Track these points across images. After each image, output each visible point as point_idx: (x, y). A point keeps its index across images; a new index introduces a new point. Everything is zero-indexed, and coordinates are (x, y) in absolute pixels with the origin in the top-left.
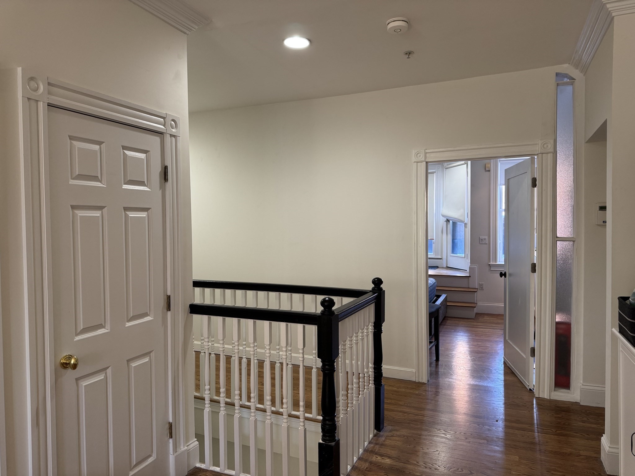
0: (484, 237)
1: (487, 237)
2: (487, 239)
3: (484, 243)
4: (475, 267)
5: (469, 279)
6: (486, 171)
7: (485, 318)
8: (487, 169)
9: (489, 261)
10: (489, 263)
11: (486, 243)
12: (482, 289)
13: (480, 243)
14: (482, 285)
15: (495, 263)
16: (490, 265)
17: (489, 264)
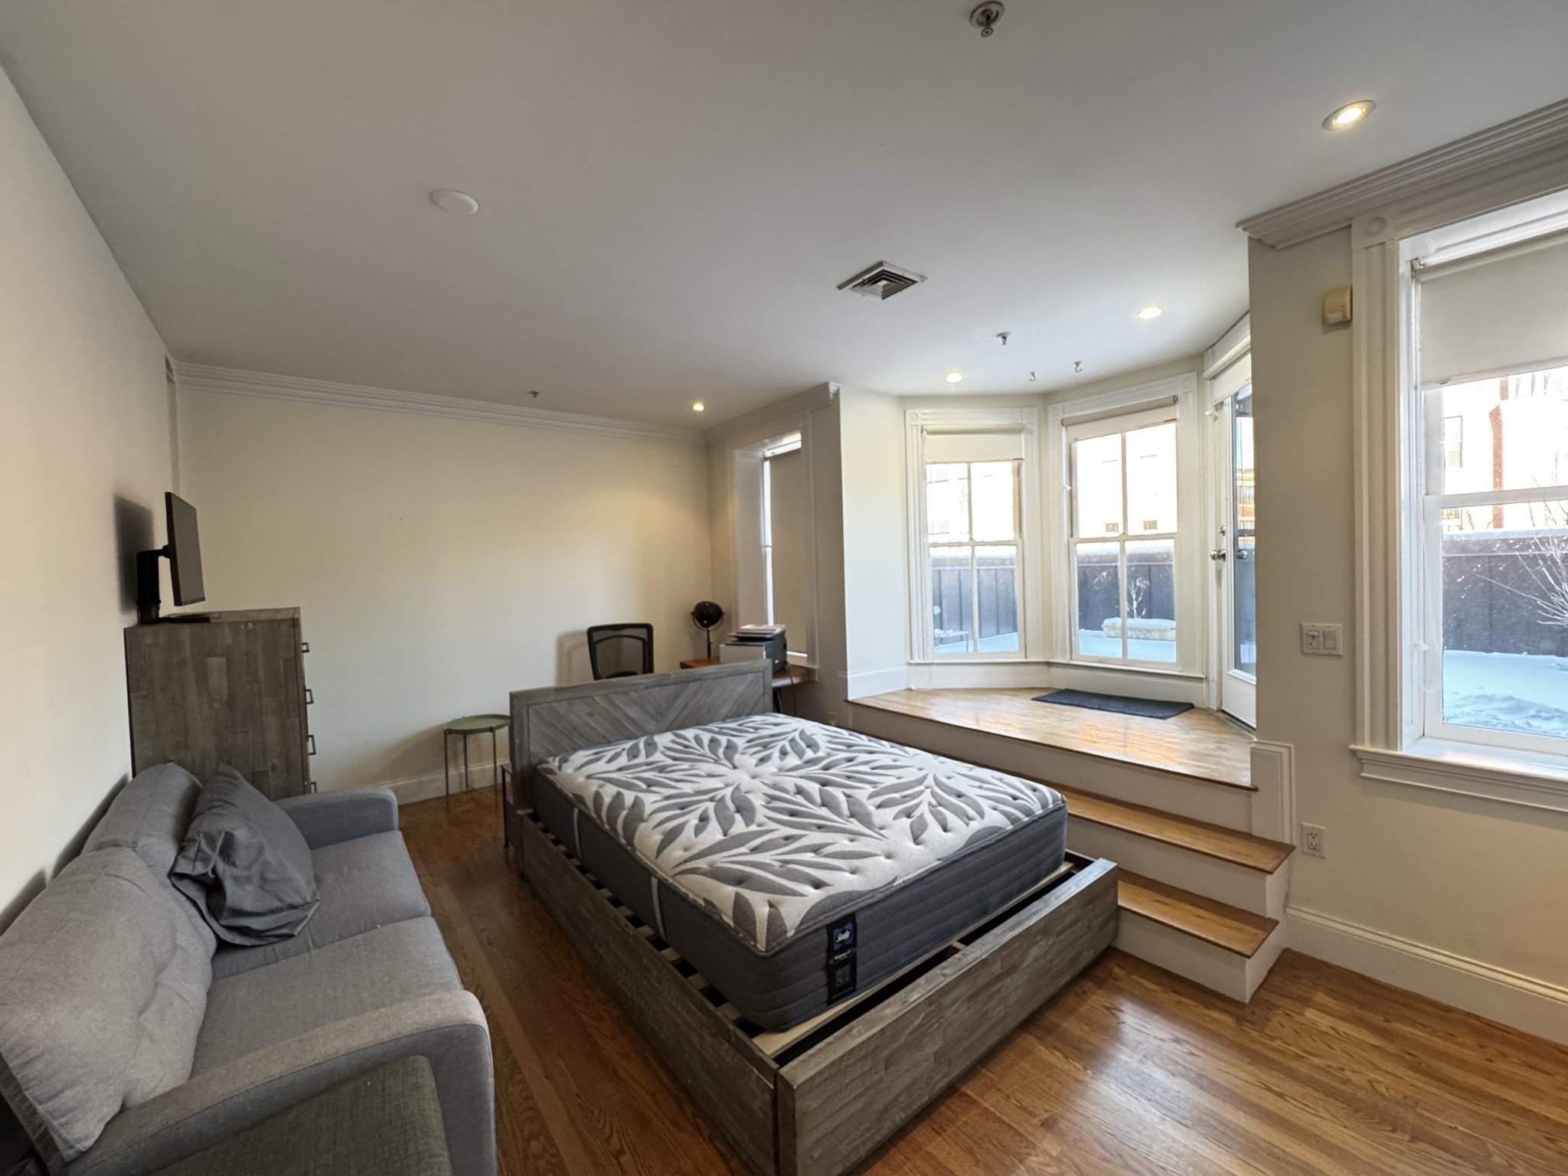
0: (1322, 625)
1: (1338, 627)
2: (1340, 637)
3: (1326, 652)
4: (1281, 754)
5: (1250, 796)
6: (1329, 326)
7: (1310, 1014)
8: (1334, 317)
9: (1354, 733)
10: (1352, 747)
11: (1333, 652)
12: (1316, 853)
13: (1306, 651)
14: (1313, 834)
15: (1388, 747)
16: (1359, 755)
17: (1354, 752)
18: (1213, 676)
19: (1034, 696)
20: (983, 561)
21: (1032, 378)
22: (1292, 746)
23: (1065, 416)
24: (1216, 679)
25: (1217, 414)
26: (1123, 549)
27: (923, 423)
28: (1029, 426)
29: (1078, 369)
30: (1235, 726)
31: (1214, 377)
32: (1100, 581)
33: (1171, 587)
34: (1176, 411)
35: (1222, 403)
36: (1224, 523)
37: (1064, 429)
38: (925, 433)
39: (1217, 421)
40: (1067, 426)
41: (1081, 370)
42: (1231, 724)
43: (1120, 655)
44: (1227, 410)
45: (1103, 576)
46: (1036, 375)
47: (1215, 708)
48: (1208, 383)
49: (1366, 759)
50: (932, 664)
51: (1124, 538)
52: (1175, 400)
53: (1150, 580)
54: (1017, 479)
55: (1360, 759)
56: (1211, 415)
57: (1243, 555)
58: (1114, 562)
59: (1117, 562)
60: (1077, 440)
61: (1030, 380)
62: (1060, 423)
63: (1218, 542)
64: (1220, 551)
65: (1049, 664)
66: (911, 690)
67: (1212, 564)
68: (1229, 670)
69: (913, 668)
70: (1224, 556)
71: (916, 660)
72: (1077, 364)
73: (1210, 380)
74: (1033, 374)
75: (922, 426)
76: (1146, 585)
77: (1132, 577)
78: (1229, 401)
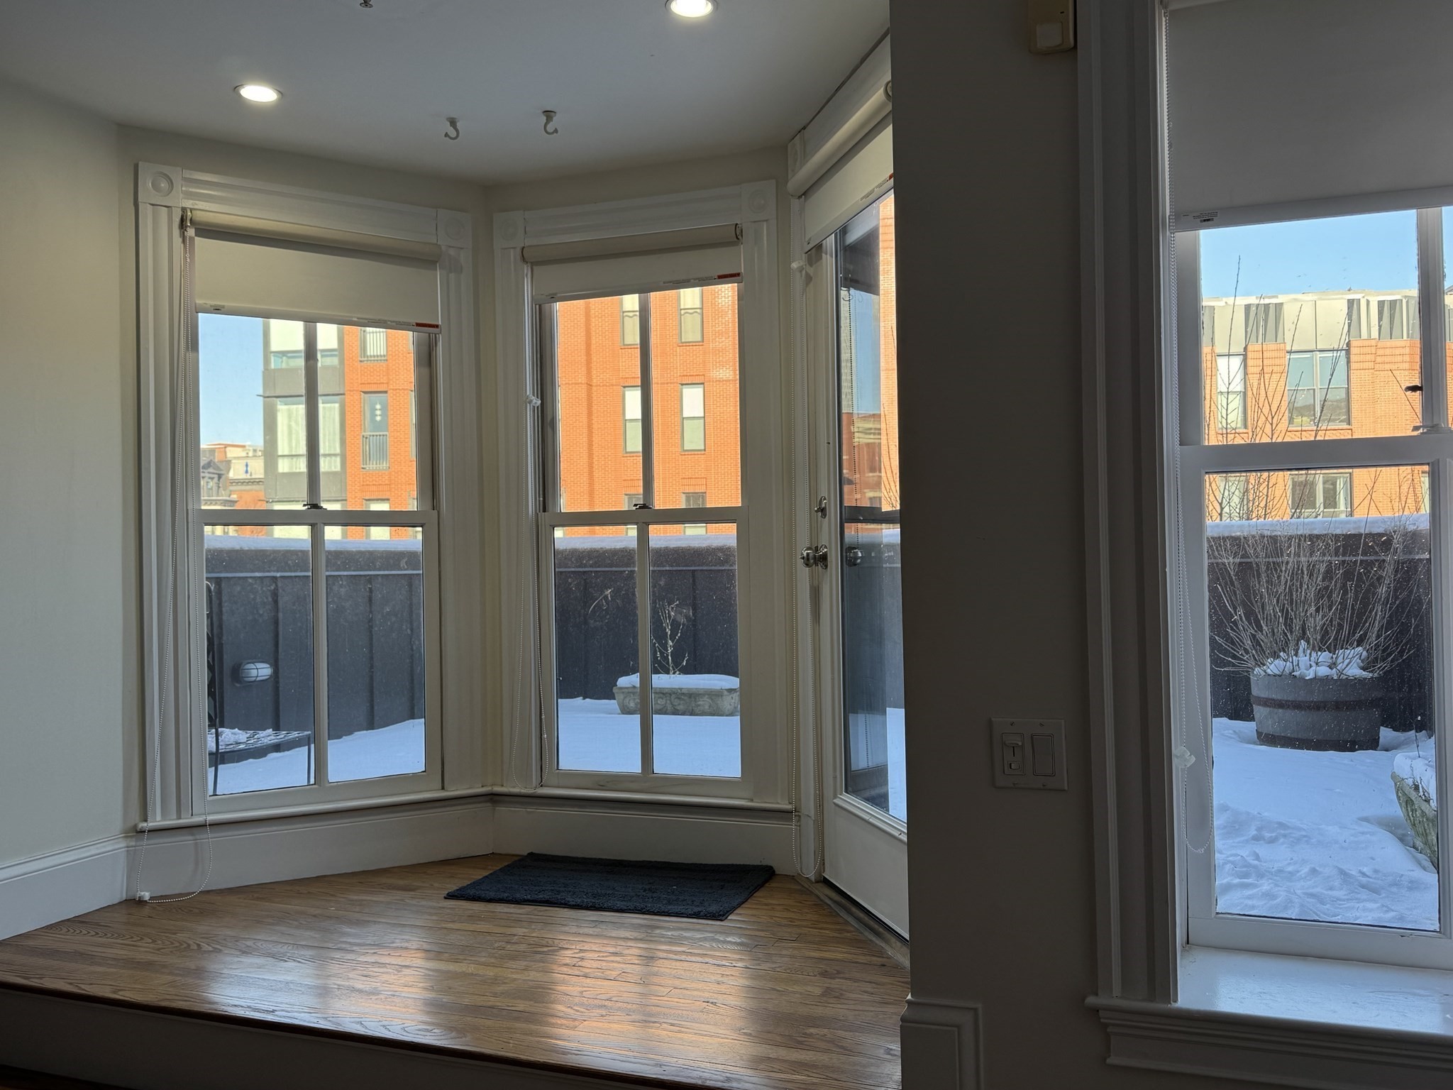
0: (1029, 723)
1: (1058, 726)
2: (1062, 749)
3: (1037, 782)
4: (959, 1026)
9: (1093, 969)
10: (1091, 1000)
11: (1050, 783)
13: (1001, 779)
15: (1152, 994)
16: (1103, 1018)
18: (809, 807)
19: (453, 886)
20: (341, 558)
21: (453, 133)
22: (979, 1006)
23: (528, 242)
24: (812, 813)
25: (811, 271)
26: (643, 537)
27: (188, 204)
28: (452, 252)
29: (550, 128)
30: (850, 919)
31: (806, 194)
32: (599, 606)
33: (732, 621)
34: (739, 258)
35: (819, 247)
36: (823, 492)
37: (526, 269)
38: (191, 232)
39: (811, 285)
40: (534, 264)
41: (556, 131)
42: (843, 914)
43: (635, 767)
44: (829, 263)
45: (606, 597)
46: (459, 125)
47: (811, 875)
48: (795, 203)
49: (1114, 1025)
50: (202, 826)
51: (644, 514)
52: (736, 236)
53: (694, 610)
54: (426, 371)
55: (1106, 1026)
56: (801, 269)
57: (856, 558)
58: (628, 565)
59: (634, 567)
60: (554, 298)
61: (446, 135)
62: (519, 257)
63: (814, 531)
64: (817, 549)
65: (494, 798)
66: (140, 902)
67: (803, 573)
68: (835, 797)
69: (147, 843)
70: (824, 558)
71: (156, 821)
72: (549, 114)
73: (800, 197)
74: (453, 123)
75: (184, 210)
76: (687, 617)
77: (660, 597)
78: (830, 242)
